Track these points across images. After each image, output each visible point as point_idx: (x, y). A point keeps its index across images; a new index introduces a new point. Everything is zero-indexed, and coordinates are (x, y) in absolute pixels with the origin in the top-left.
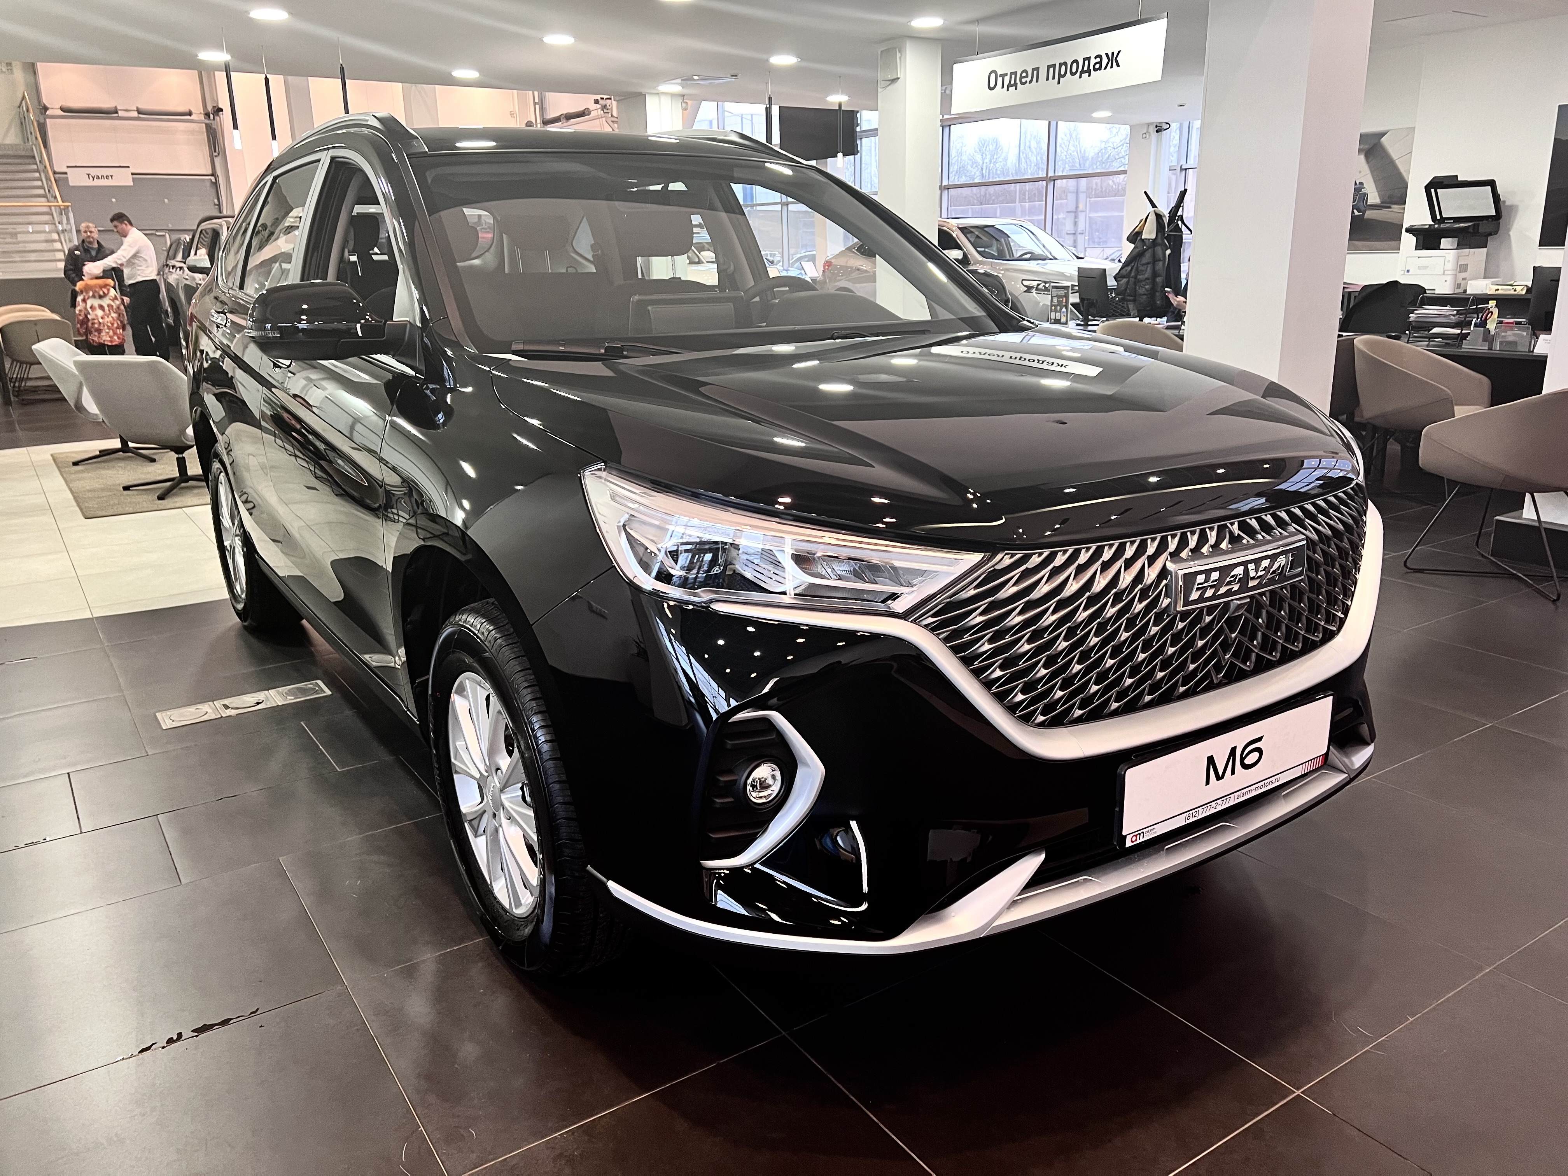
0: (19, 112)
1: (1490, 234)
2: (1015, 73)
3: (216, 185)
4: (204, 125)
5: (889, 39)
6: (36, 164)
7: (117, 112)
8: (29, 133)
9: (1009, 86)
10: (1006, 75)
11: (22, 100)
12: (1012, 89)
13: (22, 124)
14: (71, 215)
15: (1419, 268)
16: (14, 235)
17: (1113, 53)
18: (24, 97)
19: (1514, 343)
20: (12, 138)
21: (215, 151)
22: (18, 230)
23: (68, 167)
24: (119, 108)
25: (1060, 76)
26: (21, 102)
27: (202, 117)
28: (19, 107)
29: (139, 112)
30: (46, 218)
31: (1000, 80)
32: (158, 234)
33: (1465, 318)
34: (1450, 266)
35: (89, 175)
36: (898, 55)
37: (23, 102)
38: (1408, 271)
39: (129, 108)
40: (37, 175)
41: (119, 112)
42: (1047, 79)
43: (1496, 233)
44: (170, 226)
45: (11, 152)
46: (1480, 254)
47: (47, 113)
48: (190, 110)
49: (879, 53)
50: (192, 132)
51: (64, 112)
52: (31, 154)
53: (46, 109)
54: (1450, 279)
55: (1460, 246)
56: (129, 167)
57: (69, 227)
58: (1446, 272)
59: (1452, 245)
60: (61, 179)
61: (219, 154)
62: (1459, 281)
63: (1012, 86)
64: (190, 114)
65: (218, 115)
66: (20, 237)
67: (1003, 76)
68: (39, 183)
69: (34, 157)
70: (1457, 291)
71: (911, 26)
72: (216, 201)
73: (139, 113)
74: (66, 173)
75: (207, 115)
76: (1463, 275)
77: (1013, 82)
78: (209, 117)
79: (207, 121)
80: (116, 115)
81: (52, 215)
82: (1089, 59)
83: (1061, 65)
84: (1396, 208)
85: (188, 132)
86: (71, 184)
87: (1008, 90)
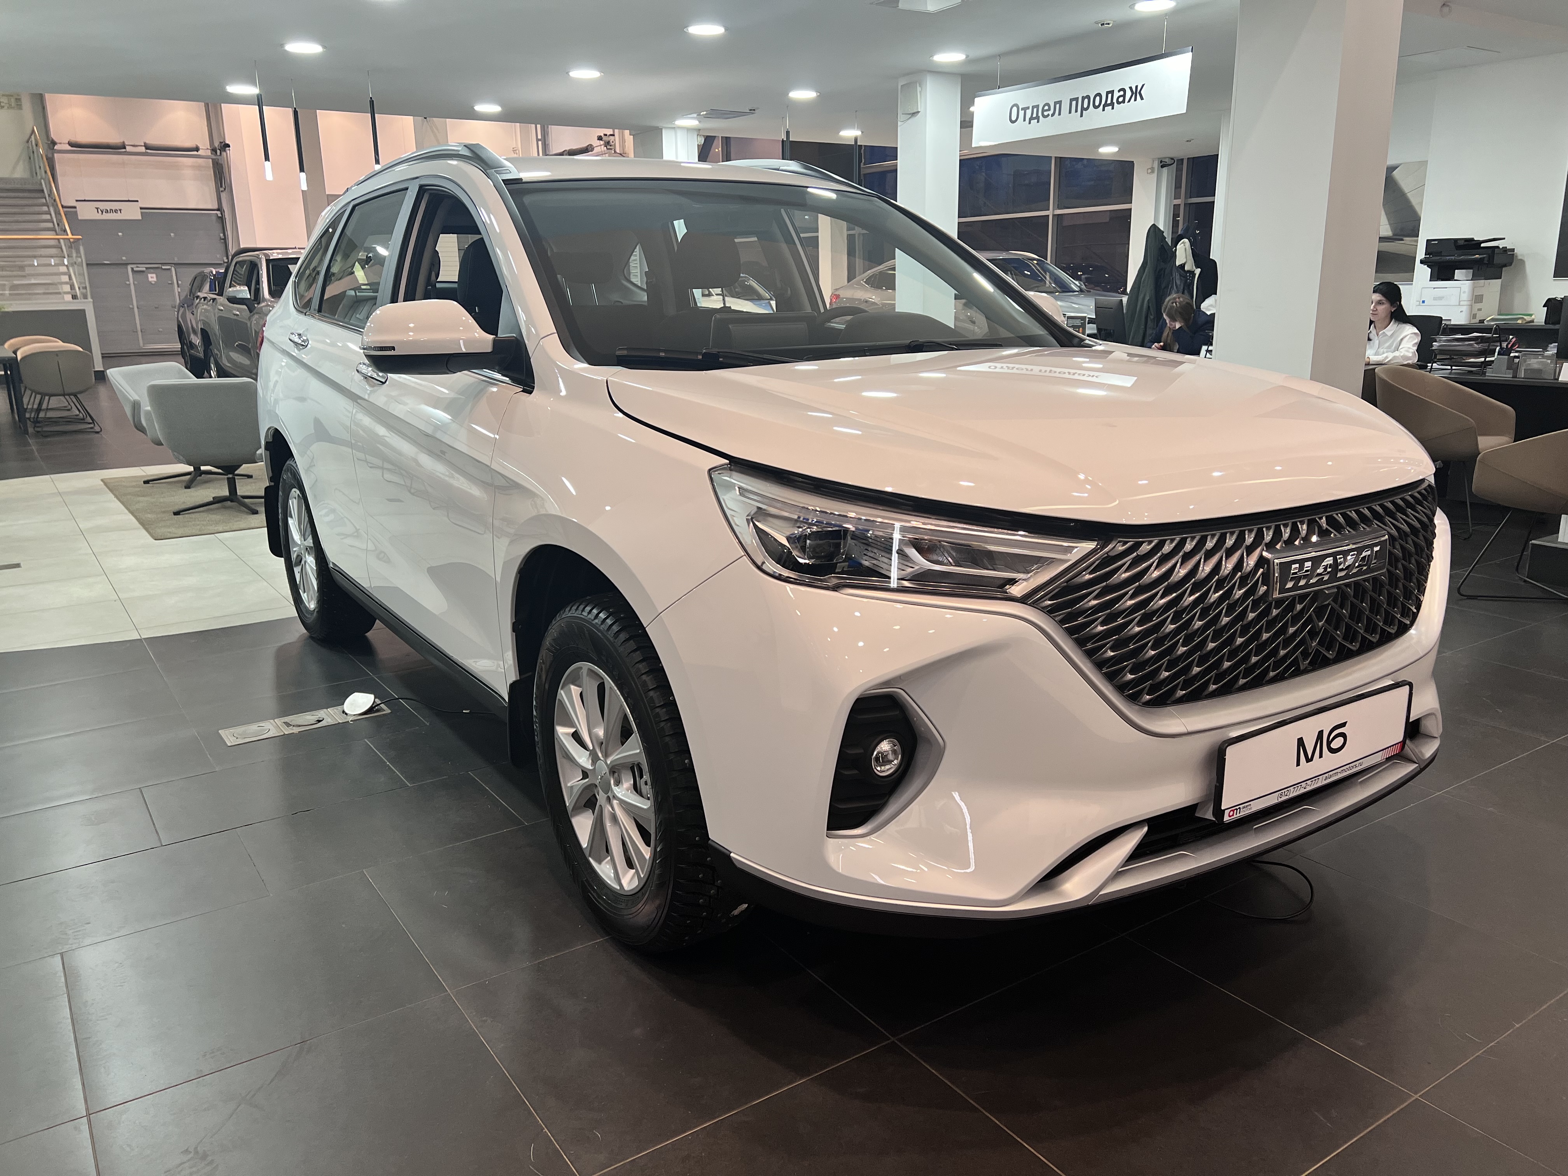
0: (28, 147)
1: (1505, 266)
2: (1037, 107)
3: (222, 219)
4: (211, 160)
5: (908, 74)
6: (45, 198)
7: (125, 148)
8: (37, 167)
9: (1031, 119)
10: (1028, 108)
11: (31, 135)
12: (1034, 122)
13: (30, 158)
14: (82, 248)
15: (1435, 299)
16: (22, 268)
17: (1137, 87)
18: (33, 131)
19: (1539, 371)
20: (20, 172)
21: (221, 187)
22: (25, 263)
23: (77, 201)
24: (126, 143)
25: (1083, 109)
26: (30, 137)
27: (209, 153)
28: (28, 142)
29: (147, 147)
30: (53, 251)
31: (1022, 113)
32: (163, 267)
33: (1489, 346)
34: (1466, 297)
35: (97, 209)
36: (919, 89)
37: (33, 137)
38: (1423, 302)
39: (136, 144)
40: (45, 208)
41: (127, 147)
42: (1070, 112)
43: (1511, 264)
44: (176, 260)
45: (19, 186)
46: (1495, 285)
47: (55, 148)
48: (197, 145)
49: (899, 87)
50: (199, 167)
51: (72, 147)
52: (40, 188)
53: (54, 143)
54: (1465, 309)
55: (1474, 278)
56: (138, 201)
57: (80, 260)
58: (1462, 303)
59: (1466, 277)
60: (71, 212)
61: (225, 189)
62: (1475, 311)
63: (1034, 119)
64: (197, 149)
65: (225, 151)
66: (28, 270)
67: (1025, 109)
68: (48, 217)
69: (43, 191)
70: (1473, 321)
71: (933, 61)
72: (222, 235)
73: (147, 149)
74: (75, 207)
75: (214, 150)
76: (1479, 306)
77: (1035, 115)
78: (216, 153)
79: (214, 157)
80: (124, 150)
81: (61, 248)
82: (1112, 92)
83: (1083, 98)
84: (1407, 240)
85: (193, 167)
86: (80, 218)
87: (1030, 123)
